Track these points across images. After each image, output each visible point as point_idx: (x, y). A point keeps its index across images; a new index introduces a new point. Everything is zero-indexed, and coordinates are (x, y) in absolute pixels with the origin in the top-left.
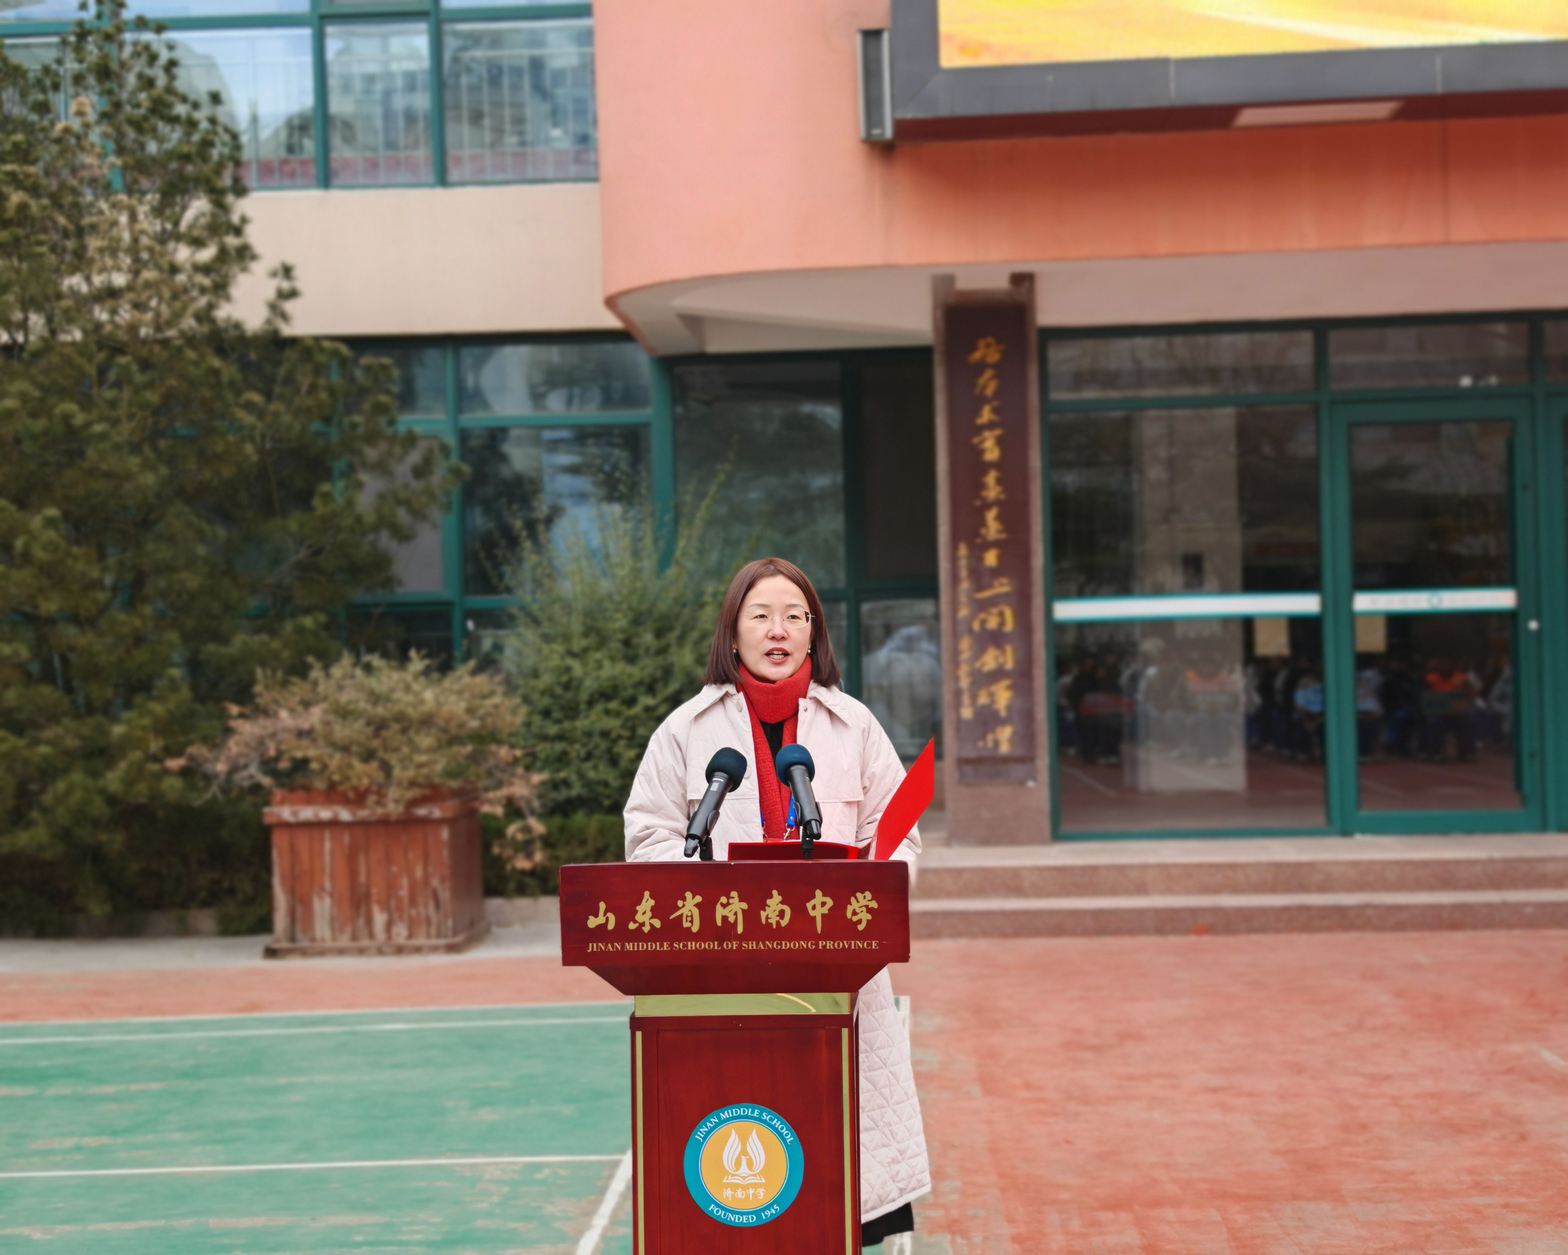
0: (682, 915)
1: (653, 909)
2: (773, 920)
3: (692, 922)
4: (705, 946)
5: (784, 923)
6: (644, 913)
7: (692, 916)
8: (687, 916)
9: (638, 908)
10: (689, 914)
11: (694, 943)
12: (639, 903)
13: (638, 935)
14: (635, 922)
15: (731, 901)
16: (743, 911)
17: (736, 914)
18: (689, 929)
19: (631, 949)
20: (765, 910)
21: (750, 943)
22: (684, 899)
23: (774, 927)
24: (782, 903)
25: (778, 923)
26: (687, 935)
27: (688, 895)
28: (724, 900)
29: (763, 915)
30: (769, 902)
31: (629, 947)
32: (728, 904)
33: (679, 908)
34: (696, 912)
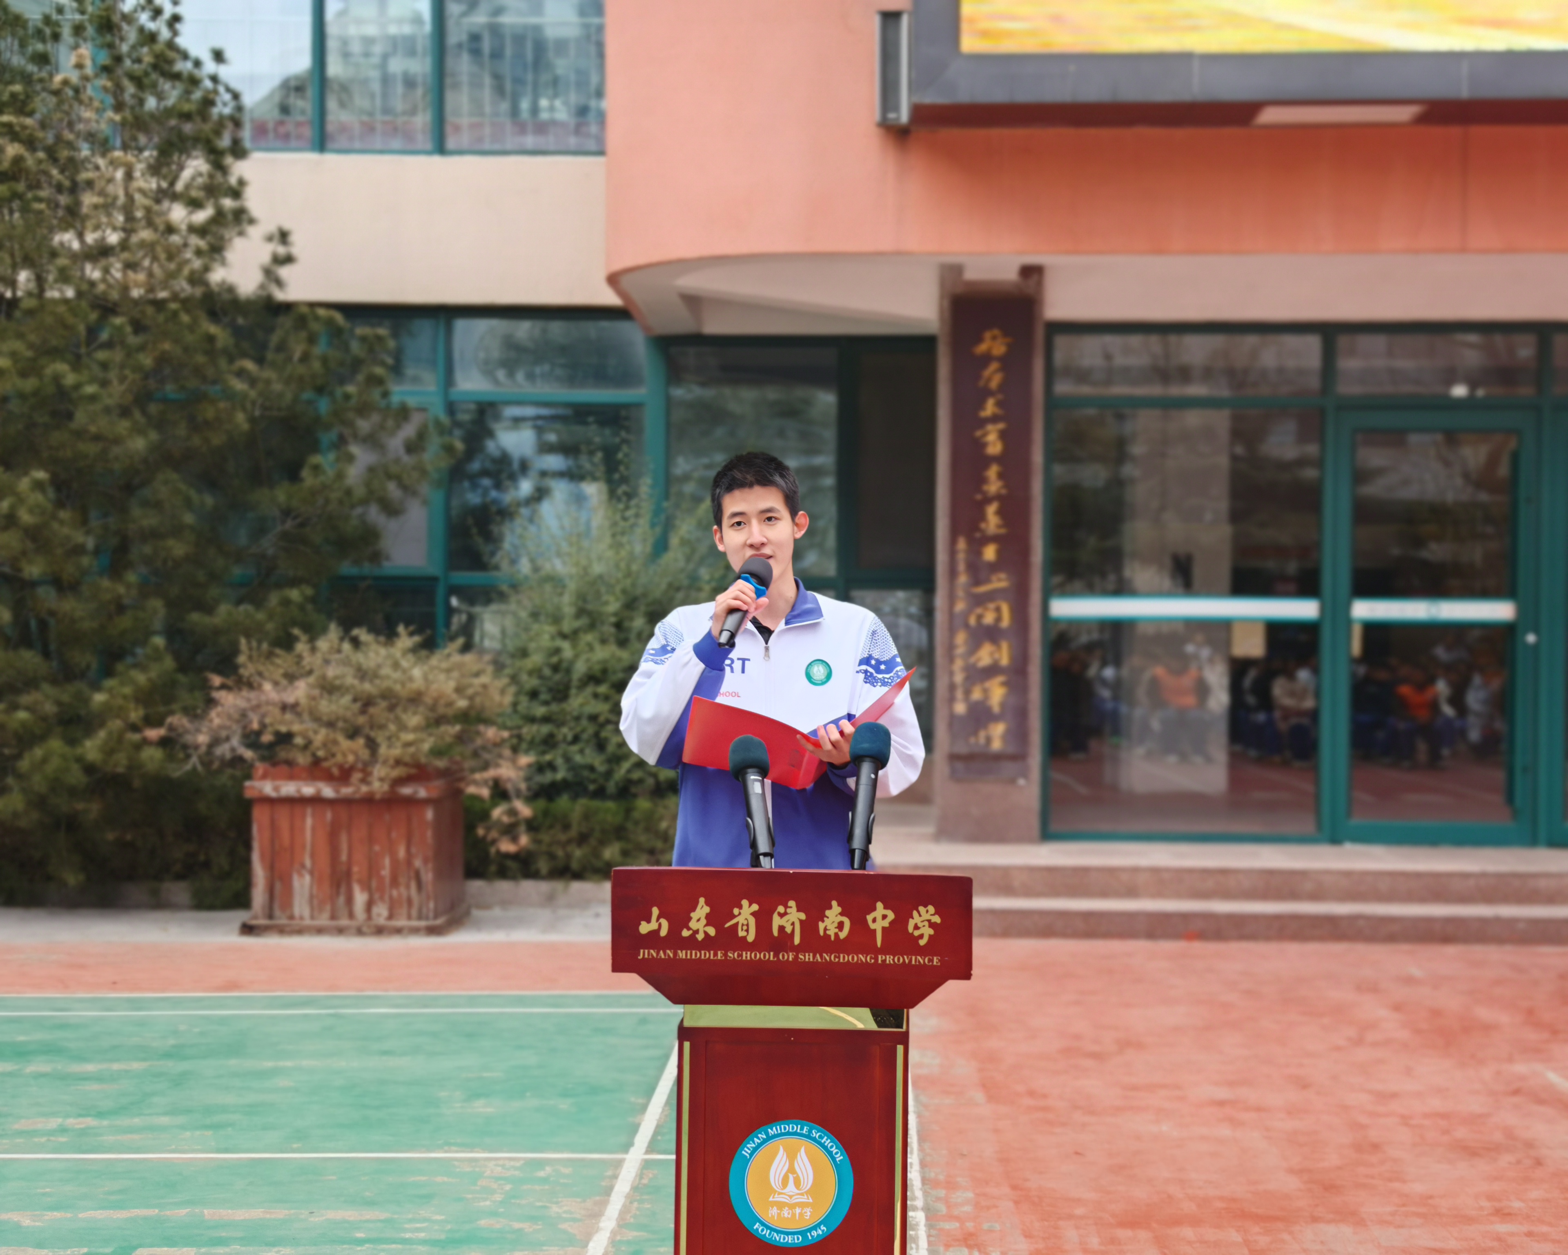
0: (737, 924)
1: (708, 917)
2: (832, 932)
3: (747, 931)
4: (760, 956)
5: (843, 935)
6: (698, 920)
7: (747, 925)
8: (743, 925)
9: (692, 915)
10: (745, 923)
11: (749, 953)
12: (694, 910)
13: (691, 943)
14: (689, 929)
15: (789, 910)
16: (801, 921)
17: (793, 924)
18: (745, 938)
19: (684, 957)
20: (823, 921)
21: (807, 954)
22: (740, 907)
23: (833, 938)
24: (841, 914)
25: (836, 935)
26: (743, 945)
27: (745, 903)
28: (781, 909)
29: (821, 926)
30: (828, 913)
31: (682, 954)
32: (786, 914)
33: (735, 917)
34: (752, 921)
